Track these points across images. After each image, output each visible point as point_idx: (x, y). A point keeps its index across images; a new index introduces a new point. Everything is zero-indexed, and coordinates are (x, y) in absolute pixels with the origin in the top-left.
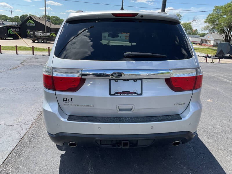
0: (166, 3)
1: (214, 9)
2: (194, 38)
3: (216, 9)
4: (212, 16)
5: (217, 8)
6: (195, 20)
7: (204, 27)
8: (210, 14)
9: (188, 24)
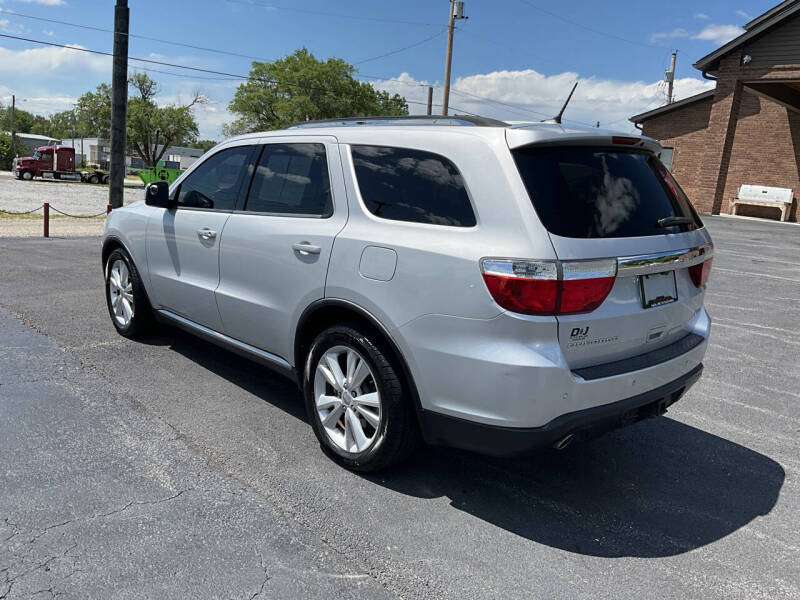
0: (127, 37)
1: (254, 70)
2: (187, 156)
3: (256, 72)
4: (251, 92)
5: (260, 69)
6: (201, 102)
7: (229, 124)
8: (242, 85)
9: (181, 110)
